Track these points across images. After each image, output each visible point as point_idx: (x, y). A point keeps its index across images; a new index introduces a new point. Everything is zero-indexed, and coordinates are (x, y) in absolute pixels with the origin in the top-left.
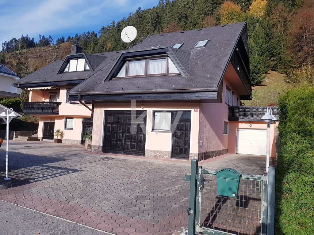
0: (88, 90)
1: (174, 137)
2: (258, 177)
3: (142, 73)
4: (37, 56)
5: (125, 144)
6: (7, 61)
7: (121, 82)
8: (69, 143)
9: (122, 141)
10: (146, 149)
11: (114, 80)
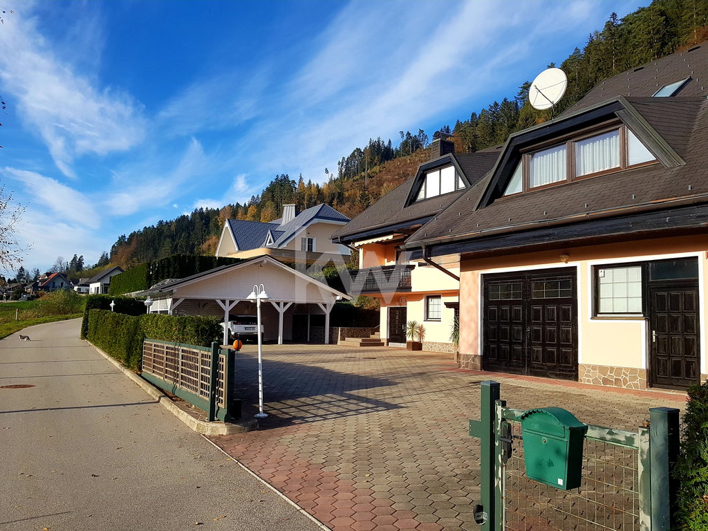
0: (441, 234)
1: (654, 332)
2: (626, 437)
3: (563, 177)
4: (399, 174)
5: (530, 351)
6: (347, 195)
7: (511, 205)
8: (436, 350)
9: (522, 344)
10: (580, 362)
11: (498, 203)
